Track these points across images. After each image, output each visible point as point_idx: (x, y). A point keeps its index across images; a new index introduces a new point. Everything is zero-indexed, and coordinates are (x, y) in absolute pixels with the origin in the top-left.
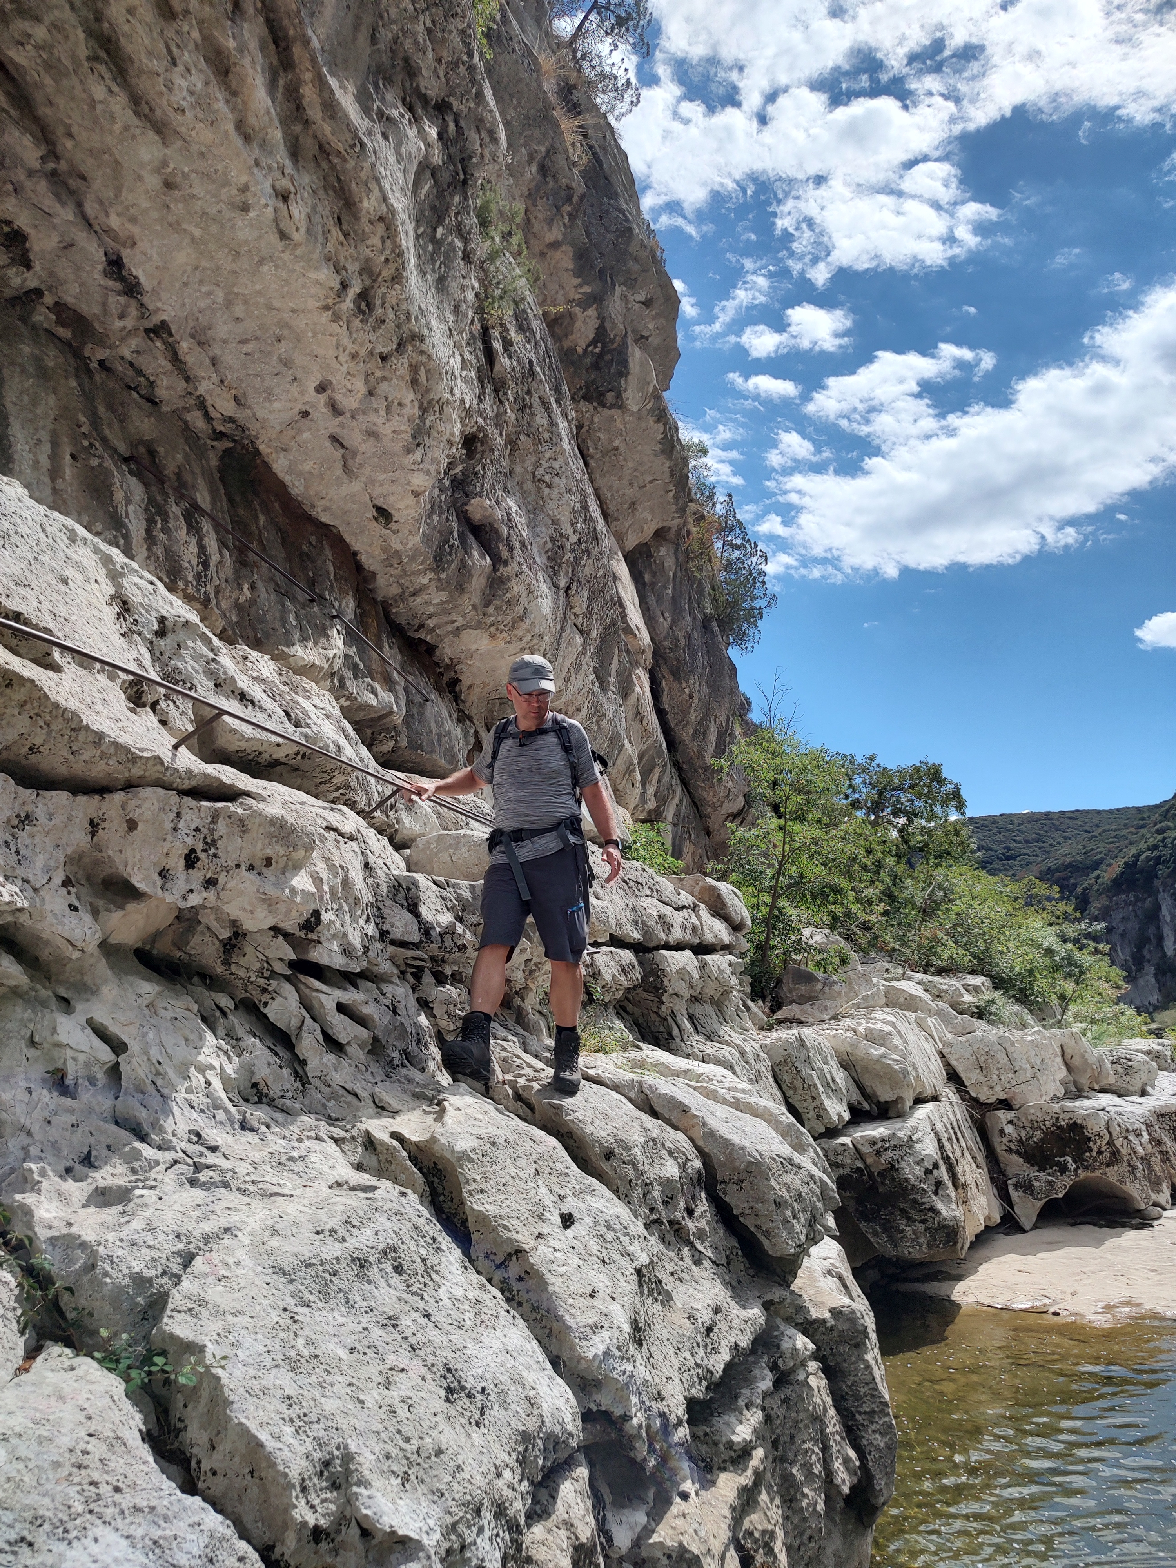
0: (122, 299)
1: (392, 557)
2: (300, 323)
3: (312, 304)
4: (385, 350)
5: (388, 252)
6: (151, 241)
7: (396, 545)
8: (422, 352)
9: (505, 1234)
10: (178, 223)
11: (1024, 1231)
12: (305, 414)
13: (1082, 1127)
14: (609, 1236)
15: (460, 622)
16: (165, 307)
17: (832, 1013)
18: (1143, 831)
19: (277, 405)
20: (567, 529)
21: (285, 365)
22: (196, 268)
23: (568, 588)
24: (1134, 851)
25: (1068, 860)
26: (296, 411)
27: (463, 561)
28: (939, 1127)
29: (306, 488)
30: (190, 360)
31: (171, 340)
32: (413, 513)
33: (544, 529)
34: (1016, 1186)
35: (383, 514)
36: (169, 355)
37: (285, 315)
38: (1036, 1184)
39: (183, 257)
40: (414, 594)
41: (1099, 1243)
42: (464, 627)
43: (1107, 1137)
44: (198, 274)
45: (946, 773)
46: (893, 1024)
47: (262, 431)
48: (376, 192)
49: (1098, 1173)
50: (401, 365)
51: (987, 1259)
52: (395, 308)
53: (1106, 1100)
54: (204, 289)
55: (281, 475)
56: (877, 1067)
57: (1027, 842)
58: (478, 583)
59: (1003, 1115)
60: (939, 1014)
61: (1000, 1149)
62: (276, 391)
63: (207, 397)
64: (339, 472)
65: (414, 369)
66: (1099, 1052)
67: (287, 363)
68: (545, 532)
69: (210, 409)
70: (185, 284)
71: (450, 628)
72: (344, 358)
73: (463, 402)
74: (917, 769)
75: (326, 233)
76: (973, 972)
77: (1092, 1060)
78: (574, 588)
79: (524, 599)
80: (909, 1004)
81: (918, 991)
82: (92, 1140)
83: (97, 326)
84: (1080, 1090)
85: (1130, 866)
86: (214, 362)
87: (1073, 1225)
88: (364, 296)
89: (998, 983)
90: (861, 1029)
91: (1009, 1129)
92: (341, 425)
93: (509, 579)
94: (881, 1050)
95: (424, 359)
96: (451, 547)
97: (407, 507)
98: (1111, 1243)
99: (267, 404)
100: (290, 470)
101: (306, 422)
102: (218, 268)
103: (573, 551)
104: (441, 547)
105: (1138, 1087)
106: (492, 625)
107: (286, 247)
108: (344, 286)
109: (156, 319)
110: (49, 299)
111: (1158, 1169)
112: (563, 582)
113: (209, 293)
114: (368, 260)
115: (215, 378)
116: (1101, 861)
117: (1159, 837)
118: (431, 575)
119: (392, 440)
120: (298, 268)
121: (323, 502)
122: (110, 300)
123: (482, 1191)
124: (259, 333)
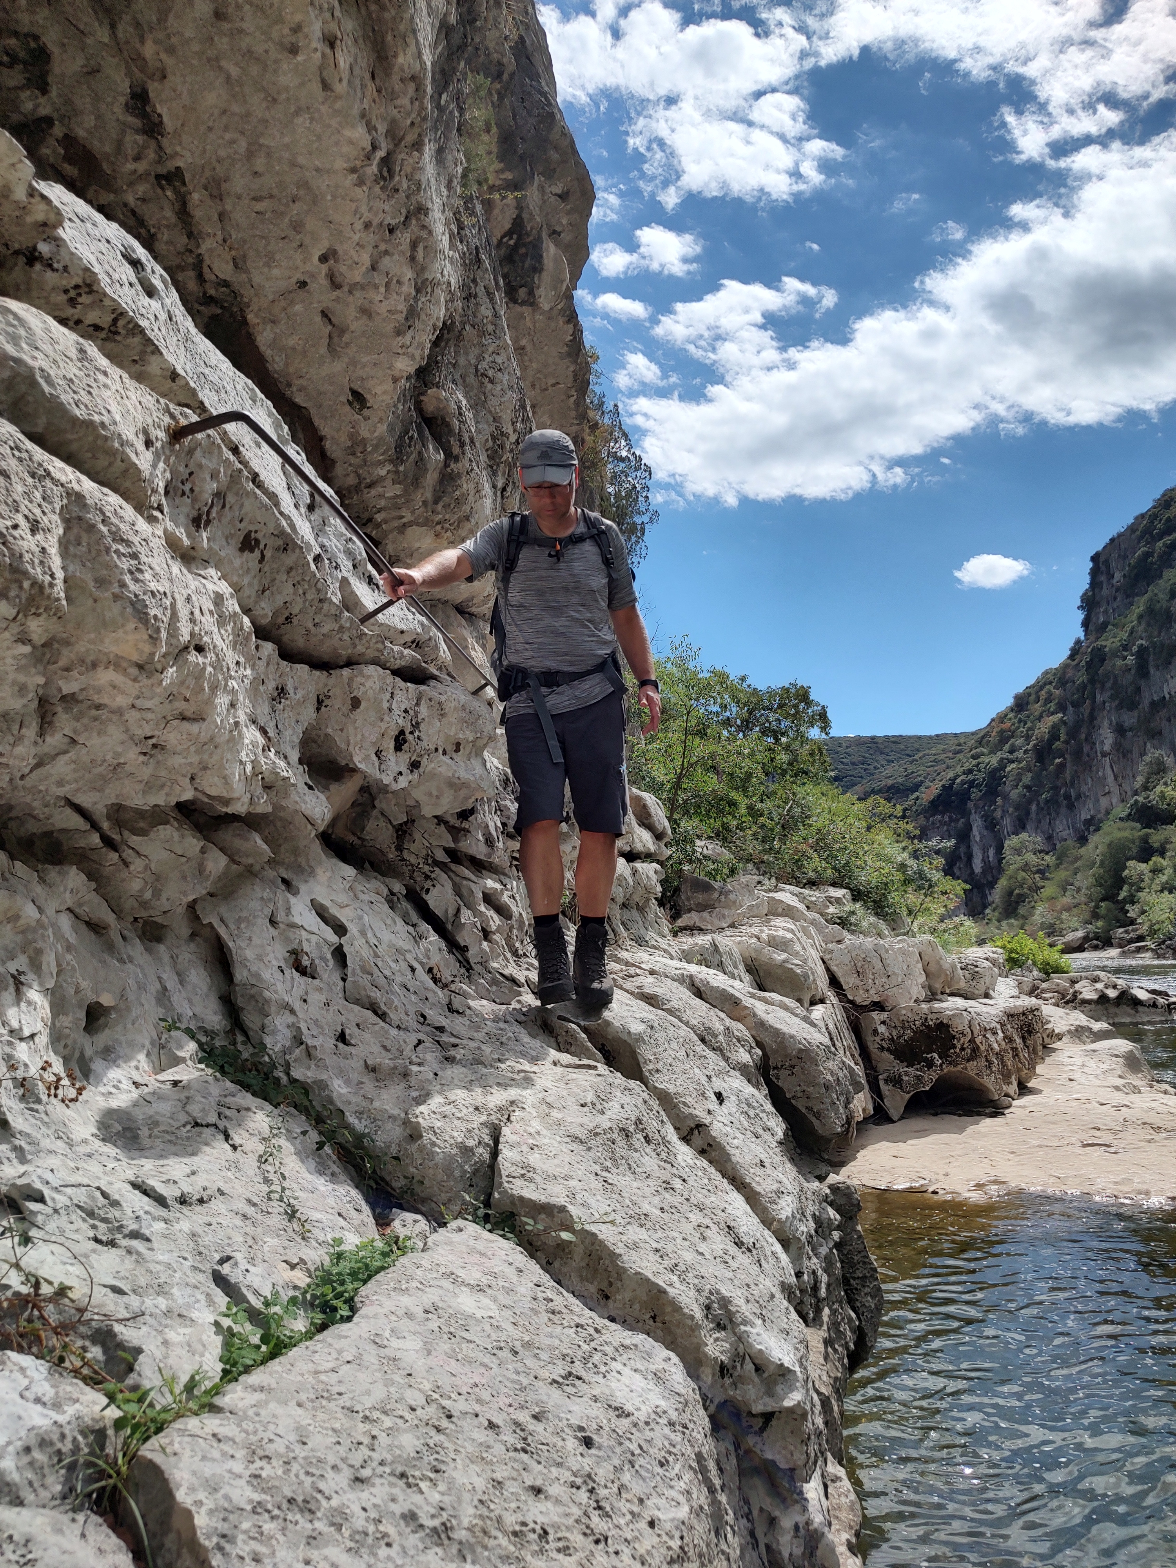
0: (140, 138)
1: (356, 445)
2: (321, 184)
3: (340, 164)
4: (393, 222)
5: (414, 115)
6: (184, 76)
7: (364, 433)
8: (424, 227)
9: (686, 1111)
10: (217, 59)
11: (893, 1122)
12: (303, 284)
13: (948, 1026)
14: (752, 1113)
15: (408, 517)
16: (184, 153)
17: (729, 921)
18: (960, 756)
19: (275, 272)
20: (508, 428)
21: (294, 228)
22: (224, 112)
23: (504, 490)
24: (951, 774)
25: (890, 782)
26: (294, 280)
27: (420, 453)
28: (831, 1027)
29: (287, 364)
30: (198, 214)
31: (183, 189)
32: (387, 399)
33: (486, 426)
34: (886, 1081)
35: (358, 399)
36: (177, 206)
37: (308, 174)
38: (905, 1078)
39: (213, 99)
40: (370, 486)
41: (961, 1130)
42: (410, 524)
43: (969, 1036)
44: (224, 119)
45: (813, 696)
46: (792, 932)
47: (255, 299)
48: (413, 48)
49: (959, 1068)
50: (404, 238)
51: (863, 1147)
52: (409, 178)
53: (959, 1002)
54: (228, 136)
55: (262, 349)
56: (780, 971)
57: (853, 764)
58: (431, 478)
59: (877, 1016)
60: (813, 923)
61: (873, 1048)
62: (277, 257)
63: (206, 257)
64: (323, 350)
65: (414, 245)
66: (950, 959)
67: (297, 226)
68: (487, 429)
69: (206, 270)
70: (210, 129)
71: (396, 523)
72: (359, 225)
73: (449, 284)
74: (787, 690)
75: (363, 86)
76: (834, 884)
77: (946, 967)
78: (509, 489)
79: (471, 498)
80: (788, 912)
81: (794, 902)
82: (343, 1018)
83: (105, 166)
84: (934, 994)
85: (947, 789)
86: (222, 216)
87: (936, 1114)
88: (386, 161)
89: (857, 895)
90: (764, 936)
91: (882, 1029)
92: (337, 300)
93: (459, 475)
94: (784, 956)
95: (424, 234)
96: (411, 438)
97: (385, 392)
98: (971, 1129)
99: (266, 270)
100: (274, 343)
101: (302, 294)
102: (248, 114)
103: (511, 451)
104: (401, 438)
105: (982, 991)
106: (439, 523)
107: (326, 99)
108: (375, 147)
109: (171, 165)
110: (58, 131)
111: (1009, 1063)
112: (500, 485)
113: (233, 142)
114: (393, 121)
115: (219, 238)
116: (922, 782)
117: (974, 762)
118: (389, 467)
119: (384, 320)
120: (334, 123)
121: (301, 382)
122: (128, 138)
123: (658, 1071)
124: (275, 191)
